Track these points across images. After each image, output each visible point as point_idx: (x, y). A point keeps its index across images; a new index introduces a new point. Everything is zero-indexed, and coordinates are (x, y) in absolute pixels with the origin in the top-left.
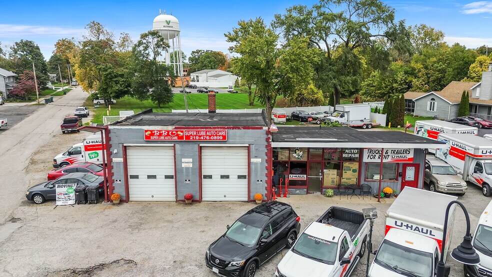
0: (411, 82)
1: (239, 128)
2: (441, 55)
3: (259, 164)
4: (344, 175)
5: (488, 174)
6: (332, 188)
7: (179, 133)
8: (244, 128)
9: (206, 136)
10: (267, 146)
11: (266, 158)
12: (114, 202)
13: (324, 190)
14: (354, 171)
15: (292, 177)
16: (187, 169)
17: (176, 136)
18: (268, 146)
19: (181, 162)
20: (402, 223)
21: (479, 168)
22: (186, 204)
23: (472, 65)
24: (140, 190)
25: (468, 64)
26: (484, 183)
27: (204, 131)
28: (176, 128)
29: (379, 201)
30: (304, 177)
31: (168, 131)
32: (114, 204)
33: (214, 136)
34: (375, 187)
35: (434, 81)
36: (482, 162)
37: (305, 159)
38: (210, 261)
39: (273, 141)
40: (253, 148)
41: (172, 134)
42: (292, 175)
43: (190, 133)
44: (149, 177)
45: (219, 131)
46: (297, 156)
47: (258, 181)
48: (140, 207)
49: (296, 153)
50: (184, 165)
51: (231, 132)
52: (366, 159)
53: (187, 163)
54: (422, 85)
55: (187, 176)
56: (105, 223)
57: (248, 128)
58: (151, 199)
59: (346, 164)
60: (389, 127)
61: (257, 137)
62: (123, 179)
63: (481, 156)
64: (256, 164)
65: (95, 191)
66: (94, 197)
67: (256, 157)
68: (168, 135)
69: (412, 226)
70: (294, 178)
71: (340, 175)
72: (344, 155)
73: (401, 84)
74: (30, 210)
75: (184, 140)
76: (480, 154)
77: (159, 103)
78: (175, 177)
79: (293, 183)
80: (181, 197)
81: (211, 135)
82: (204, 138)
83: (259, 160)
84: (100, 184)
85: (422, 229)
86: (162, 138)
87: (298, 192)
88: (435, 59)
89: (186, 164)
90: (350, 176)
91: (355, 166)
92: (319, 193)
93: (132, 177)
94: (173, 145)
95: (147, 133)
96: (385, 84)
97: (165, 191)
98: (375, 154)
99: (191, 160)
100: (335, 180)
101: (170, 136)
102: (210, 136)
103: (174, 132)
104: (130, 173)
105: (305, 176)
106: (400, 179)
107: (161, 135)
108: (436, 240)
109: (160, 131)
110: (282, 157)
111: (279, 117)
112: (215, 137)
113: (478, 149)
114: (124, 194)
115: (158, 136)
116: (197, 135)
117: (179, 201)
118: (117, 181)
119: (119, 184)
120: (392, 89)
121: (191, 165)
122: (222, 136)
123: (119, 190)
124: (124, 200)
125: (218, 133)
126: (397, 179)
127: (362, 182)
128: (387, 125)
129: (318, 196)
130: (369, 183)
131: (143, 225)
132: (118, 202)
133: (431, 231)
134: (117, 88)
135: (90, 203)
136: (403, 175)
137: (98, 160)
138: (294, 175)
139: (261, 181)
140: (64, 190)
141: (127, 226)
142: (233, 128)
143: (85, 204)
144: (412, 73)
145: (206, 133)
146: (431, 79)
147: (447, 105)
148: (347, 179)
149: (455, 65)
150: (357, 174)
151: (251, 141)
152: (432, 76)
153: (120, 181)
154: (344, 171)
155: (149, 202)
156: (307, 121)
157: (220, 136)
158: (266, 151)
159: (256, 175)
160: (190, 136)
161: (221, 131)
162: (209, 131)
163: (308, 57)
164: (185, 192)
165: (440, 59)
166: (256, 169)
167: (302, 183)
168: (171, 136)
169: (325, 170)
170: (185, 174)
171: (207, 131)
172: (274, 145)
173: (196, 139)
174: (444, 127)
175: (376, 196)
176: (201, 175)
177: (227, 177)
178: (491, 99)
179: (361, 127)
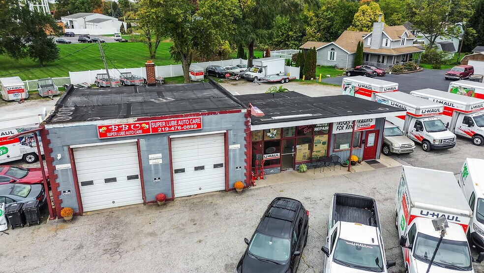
0: (305, 30)
1: (215, 113)
2: (329, 3)
3: (238, 151)
4: (315, 149)
5: (428, 132)
6: (304, 163)
7: (144, 125)
8: (221, 113)
9: (178, 126)
10: (245, 131)
11: (245, 143)
12: (66, 218)
13: (297, 166)
14: (324, 143)
15: (266, 157)
16: (156, 166)
17: (140, 129)
18: (247, 130)
19: (148, 159)
20: (428, 212)
21: (419, 126)
22: (158, 205)
23: (357, 14)
24: (96, 198)
25: (352, 12)
26: (425, 140)
27: (174, 120)
28: (139, 120)
29: (349, 171)
31: (130, 125)
32: (65, 221)
33: (186, 125)
34: (343, 156)
35: (324, 29)
36: (422, 120)
37: (278, 137)
39: (252, 124)
40: (231, 133)
41: (135, 127)
42: (266, 156)
43: (158, 124)
44: (107, 181)
45: (193, 119)
46: (271, 136)
47: (237, 168)
48: (103, 219)
49: (270, 132)
50: (151, 162)
51: (207, 119)
52: (335, 131)
53: (156, 159)
54: (315, 32)
55: (157, 173)
56: (68, 252)
57: (226, 112)
58: (112, 206)
59: (317, 138)
60: (303, 79)
61: (235, 121)
62: (73, 188)
63: (421, 115)
64: (234, 150)
65: (36, 209)
66: (35, 217)
67: (234, 143)
68: (130, 129)
69: (438, 214)
70: (268, 157)
71: (311, 148)
72: (316, 129)
75: (151, 133)
76: (421, 114)
77: (41, 60)
78: (142, 175)
79: (268, 163)
80: (150, 198)
81: (184, 125)
82: (175, 128)
83: (238, 146)
84: (37, 198)
85: (449, 216)
86: (122, 133)
87: (272, 171)
88: (324, 8)
89: (154, 161)
90: (320, 149)
91: (325, 138)
92: (291, 170)
93: (84, 184)
94: (136, 140)
95: (101, 130)
96: (281, 32)
97: (129, 193)
98: (343, 125)
99: (160, 155)
100: (306, 155)
101: (132, 130)
102: (182, 126)
103: (137, 125)
104: (81, 179)
105: (279, 154)
106: (363, 146)
107: (120, 130)
108: (461, 225)
109: (118, 125)
110: (257, 137)
111: (197, 75)
112: (188, 126)
113: (419, 109)
114: (76, 206)
115: (116, 131)
116: (166, 126)
117: (148, 202)
118: (64, 192)
119: (68, 195)
120: (288, 37)
121: (160, 161)
122: (197, 124)
123: (68, 202)
124: (77, 214)
125: (192, 121)
126: (360, 147)
127: (331, 153)
128: (301, 77)
129: (291, 173)
130: (337, 154)
131: (121, 246)
132: (70, 217)
133: (457, 218)
135: (31, 225)
136: (365, 142)
137: (8, 156)
138: (268, 155)
139: (240, 167)
141: (101, 252)
142: (208, 114)
143: (23, 226)
144: (305, 21)
145: (178, 122)
146: (322, 27)
147: (345, 54)
148: (317, 152)
149: (341, 13)
150: (326, 146)
151: (229, 126)
152: (323, 24)
153: (69, 191)
154: (314, 145)
155: (111, 211)
157: (194, 124)
158: (245, 136)
159: (235, 162)
160: (157, 128)
161: (195, 119)
162: (180, 120)
163: (229, 10)
164: (154, 192)
165: (328, 8)
166: (234, 156)
167: (276, 161)
168: (134, 130)
169: (297, 146)
170: (153, 172)
171: (178, 120)
172: (253, 128)
173: (165, 131)
174: (372, 85)
175: (343, 165)
176: (171, 170)
177: (202, 168)
178: (381, 48)
179: (280, 82)
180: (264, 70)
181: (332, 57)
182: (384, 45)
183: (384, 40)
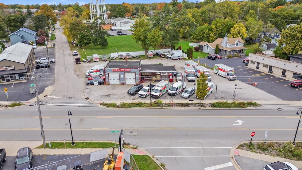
0: (210, 34)
5: (189, 77)
8: (134, 68)
11: (139, 75)
13: (153, 81)
15: (145, 79)
23: (232, 29)
24: (112, 82)
25: (231, 27)
27: (125, 69)
30: (148, 78)
32: (106, 85)
35: (219, 34)
37: (148, 74)
38: (128, 93)
40: (136, 73)
44: (114, 79)
46: (146, 74)
47: (138, 80)
48: (112, 86)
51: (131, 69)
52: (161, 74)
53: (122, 76)
56: (106, 89)
58: (114, 84)
59: (157, 76)
60: (187, 59)
65: (102, 83)
67: (137, 75)
73: (206, 35)
74: (88, 87)
78: (120, 79)
79: (146, 80)
81: (127, 70)
82: (125, 71)
84: (103, 81)
91: (159, 76)
94: (119, 72)
95: (113, 70)
97: (117, 82)
98: (163, 73)
100: (155, 79)
104: (109, 78)
106: (169, 78)
110: (143, 74)
111: (150, 55)
115: (116, 70)
117: (121, 84)
119: (107, 81)
120: (203, 36)
124: (109, 84)
125: (129, 70)
128: (187, 57)
131: (114, 89)
134: (86, 41)
137: (97, 74)
140: (95, 82)
141: (111, 89)
143: (100, 85)
144: (211, 30)
151: (136, 71)
152: (218, 31)
156: (160, 56)
158: (139, 73)
159: (137, 78)
160: (122, 70)
164: (122, 82)
167: (148, 80)
169: (153, 77)
170: (122, 78)
172: (141, 72)
176: (125, 79)
177: (131, 79)
178: (226, 47)
179: (177, 59)
180: (173, 55)
182: (227, 46)
183: (227, 44)
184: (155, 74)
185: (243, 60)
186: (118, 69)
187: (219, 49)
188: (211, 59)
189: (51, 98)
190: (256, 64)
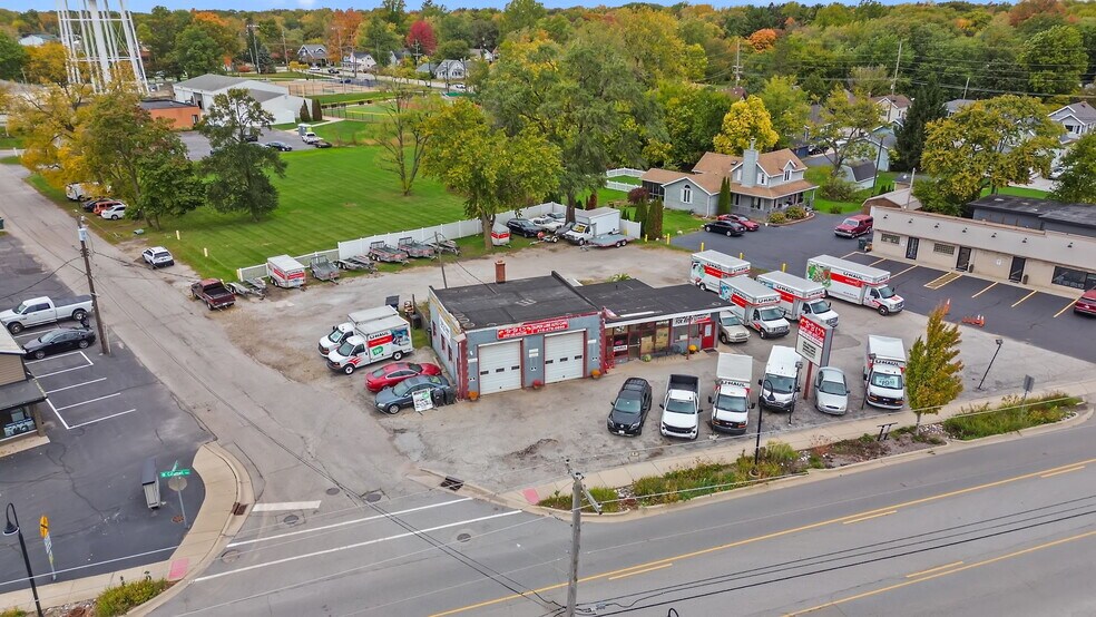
1: (578, 316)
2: (685, 94)
3: (594, 345)
4: (658, 340)
5: (764, 321)
6: (648, 353)
8: (583, 315)
10: (601, 329)
11: (600, 338)
12: (471, 400)
13: (642, 356)
14: (665, 336)
15: (616, 349)
16: (533, 358)
19: (527, 354)
21: (757, 315)
22: (535, 390)
23: (727, 116)
24: (489, 385)
25: (721, 112)
26: (761, 329)
28: (525, 324)
29: (688, 359)
30: (625, 347)
32: (471, 402)
34: (683, 347)
36: (759, 310)
37: (626, 333)
39: (606, 323)
40: (589, 332)
44: (498, 371)
46: (620, 332)
47: (593, 358)
48: (500, 399)
49: (619, 329)
50: (530, 356)
51: (572, 321)
52: (674, 327)
53: (532, 353)
55: (533, 364)
56: (488, 418)
57: (586, 315)
58: (499, 390)
59: (659, 331)
60: (646, 240)
61: (591, 321)
62: (475, 377)
63: (758, 305)
64: (592, 345)
67: (591, 339)
71: (654, 340)
77: (256, 213)
78: (522, 367)
79: (617, 354)
80: (528, 383)
83: (595, 341)
87: (621, 361)
88: (676, 101)
89: (532, 355)
90: (662, 341)
91: (666, 331)
92: (637, 359)
93: (482, 373)
94: (521, 340)
97: (512, 380)
98: (682, 320)
99: (537, 350)
100: (650, 346)
104: (482, 370)
106: (701, 336)
108: (746, 389)
110: (608, 333)
111: (500, 236)
113: (756, 299)
114: (477, 390)
117: (527, 387)
118: (471, 379)
119: (473, 382)
121: (537, 355)
123: (473, 387)
124: (479, 396)
126: (698, 337)
127: (672, 344)
128: (642, 235)
129: (637, 362)
130: (677, 344)
131: (522, 415)
132: (475, 399)
136: (702, 333)
137: (384, 355)
138: (618, 347)
139: (596, 358)
140: (420, 396)
141: (510, 417)
142: (573, 317)
146: (674, 132)
147: (704, 196)
148: (659, 343)
149: (705, 111)
150: (667, 338)
151: (588, 325)
154: (657, 337)
156: (536, 237)
158: (600, 333)
159: (591, 354)
166: (591, 349)
167: (625, 353)
169: (642, 339)
170: (530, 363)
172: (607, 326)
174: (722, 265)
175: (683, 354)
176: (544, 362)
177: (566, 359)
178: (756, 187)
179: (614, 246)
180: (591, 229)
181: (687, 197)
182: (759, 182)
183: (760, 175)
184: (649, 329)
185: (840, 230)
186: (519, 325)
187: (732, 194)
188: (729, 233)
189: (274, 515)
190: (904, 243)
